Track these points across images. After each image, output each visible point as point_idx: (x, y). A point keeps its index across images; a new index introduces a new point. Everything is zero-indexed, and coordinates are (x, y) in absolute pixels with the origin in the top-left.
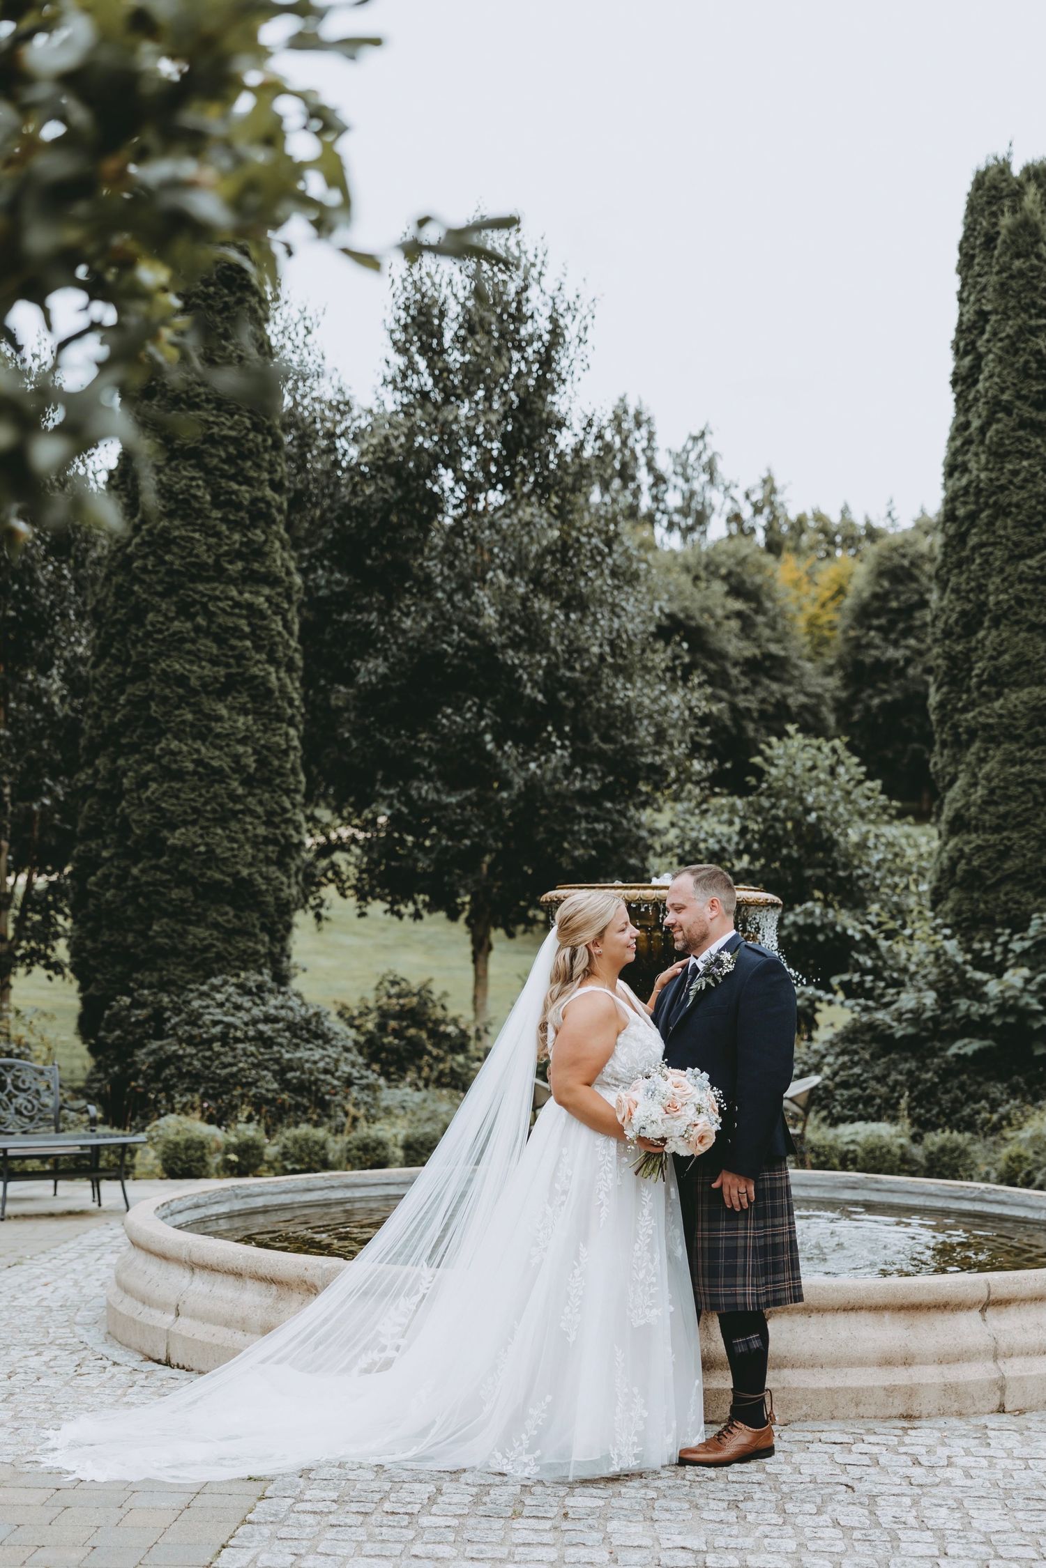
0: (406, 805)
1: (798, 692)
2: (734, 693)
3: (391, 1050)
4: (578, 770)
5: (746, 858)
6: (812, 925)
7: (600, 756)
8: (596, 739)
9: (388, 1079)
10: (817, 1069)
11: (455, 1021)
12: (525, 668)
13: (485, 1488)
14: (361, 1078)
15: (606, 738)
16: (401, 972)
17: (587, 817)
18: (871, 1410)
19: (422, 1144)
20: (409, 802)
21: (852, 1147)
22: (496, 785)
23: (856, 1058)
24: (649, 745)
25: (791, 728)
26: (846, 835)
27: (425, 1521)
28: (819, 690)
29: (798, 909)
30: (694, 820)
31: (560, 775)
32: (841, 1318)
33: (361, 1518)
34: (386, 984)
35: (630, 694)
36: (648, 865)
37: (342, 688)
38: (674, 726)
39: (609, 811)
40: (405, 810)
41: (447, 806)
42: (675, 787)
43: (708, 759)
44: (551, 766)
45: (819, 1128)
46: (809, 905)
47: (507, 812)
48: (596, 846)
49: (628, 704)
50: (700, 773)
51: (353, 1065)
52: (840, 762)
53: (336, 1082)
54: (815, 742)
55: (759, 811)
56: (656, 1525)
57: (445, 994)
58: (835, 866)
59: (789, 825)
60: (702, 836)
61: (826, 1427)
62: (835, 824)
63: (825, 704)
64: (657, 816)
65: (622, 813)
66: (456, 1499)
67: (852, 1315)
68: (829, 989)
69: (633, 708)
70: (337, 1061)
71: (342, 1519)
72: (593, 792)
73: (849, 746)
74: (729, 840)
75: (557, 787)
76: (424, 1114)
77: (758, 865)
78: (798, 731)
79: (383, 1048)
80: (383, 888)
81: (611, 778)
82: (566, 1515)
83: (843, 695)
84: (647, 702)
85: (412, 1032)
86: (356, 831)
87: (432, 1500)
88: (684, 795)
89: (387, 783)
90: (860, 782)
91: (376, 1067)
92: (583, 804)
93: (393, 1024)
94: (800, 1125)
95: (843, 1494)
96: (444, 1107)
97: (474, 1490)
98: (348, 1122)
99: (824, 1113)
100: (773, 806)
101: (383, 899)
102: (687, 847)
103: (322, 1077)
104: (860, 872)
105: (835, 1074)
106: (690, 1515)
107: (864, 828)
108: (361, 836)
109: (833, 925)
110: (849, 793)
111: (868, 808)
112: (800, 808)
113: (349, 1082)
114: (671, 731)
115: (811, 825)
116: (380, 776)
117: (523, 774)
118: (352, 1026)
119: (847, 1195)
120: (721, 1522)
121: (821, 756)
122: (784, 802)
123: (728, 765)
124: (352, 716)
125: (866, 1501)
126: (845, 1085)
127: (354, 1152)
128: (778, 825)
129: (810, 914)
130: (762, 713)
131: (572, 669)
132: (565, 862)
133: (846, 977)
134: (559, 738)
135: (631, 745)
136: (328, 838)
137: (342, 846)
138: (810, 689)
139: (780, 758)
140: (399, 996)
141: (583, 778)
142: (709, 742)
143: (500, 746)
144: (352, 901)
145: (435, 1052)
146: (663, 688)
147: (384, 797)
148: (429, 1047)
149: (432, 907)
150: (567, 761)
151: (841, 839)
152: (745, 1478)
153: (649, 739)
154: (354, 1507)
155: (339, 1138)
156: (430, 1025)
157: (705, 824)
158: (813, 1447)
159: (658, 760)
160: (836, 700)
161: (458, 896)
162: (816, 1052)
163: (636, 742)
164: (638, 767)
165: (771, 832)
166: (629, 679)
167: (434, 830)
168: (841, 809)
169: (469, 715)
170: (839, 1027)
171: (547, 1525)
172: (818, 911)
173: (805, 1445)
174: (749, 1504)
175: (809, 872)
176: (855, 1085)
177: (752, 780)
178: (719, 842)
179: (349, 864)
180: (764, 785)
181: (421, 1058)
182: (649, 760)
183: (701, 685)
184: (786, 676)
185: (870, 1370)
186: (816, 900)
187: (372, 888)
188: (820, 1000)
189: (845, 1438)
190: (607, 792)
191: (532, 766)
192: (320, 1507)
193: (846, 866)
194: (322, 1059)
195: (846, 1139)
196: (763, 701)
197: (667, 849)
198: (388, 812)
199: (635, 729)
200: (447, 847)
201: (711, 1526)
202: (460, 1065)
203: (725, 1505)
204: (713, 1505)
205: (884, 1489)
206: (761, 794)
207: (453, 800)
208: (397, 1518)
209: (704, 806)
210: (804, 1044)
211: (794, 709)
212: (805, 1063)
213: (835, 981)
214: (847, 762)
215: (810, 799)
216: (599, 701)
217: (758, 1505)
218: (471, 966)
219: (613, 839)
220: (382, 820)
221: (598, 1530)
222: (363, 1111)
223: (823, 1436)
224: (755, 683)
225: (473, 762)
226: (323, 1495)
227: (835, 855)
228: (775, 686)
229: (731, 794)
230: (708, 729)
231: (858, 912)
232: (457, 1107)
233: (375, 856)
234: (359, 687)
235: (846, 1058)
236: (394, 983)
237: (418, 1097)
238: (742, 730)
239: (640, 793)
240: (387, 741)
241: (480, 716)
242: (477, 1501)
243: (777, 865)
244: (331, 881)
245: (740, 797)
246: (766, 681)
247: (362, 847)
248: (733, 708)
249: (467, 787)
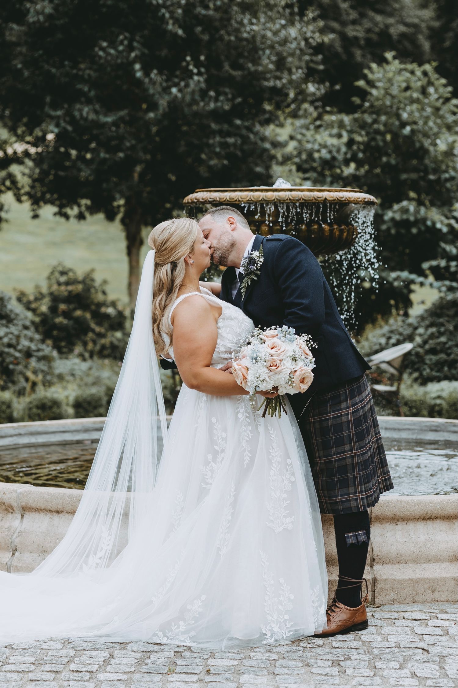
0: (70, 123)
1: (398, 22)
2: (344, 24)
3: (60, 328)
4: (212, 93)
5: (353, 165)
6: (407, 221)
7: (230, 81)
8: (227, 67)
9: (60, 352)
10: (410, 338)
11: (113, 304)
12: (166, 7)
13: (147, 654)
14: (38, 350)
15: (235, 66)
16: (68, 264)
17: (221, 133)
18: (443, 596)
19: (89, 403)
20: (73, 121)
21: (438, 401)
22: (144, 106)
23: (442, 329)
24: (270, 71)
25: (389, 55)
26: (435, 145)
27: (102, 676)
28: (416, 21)
29: (396, 207)
30: (309, 134)
31: (197, 97)
32: (421, 526)
33: (53, 675)
34: (57, 274)
35: (255, 28)
36: (272, 172)
37: (15, 26)
38: (292, 55)
39: (238, 127)
40: (69, 128)
41: (105, 124)
42: (293, 106)
43: (321, 82)
44: (189, 90)
45: (411, 386)
46: (405, 203)
47: (154, 129)
48: (228, 156)
49: (254, 37)
50: (314, 94)
51: (31, 340)
52: (430, 83)
53: (17, 354)
54: (410, 67)
55: (363, 125)
56: (277, 678)
57: (105, 282)
58: (426, 171)
59: (388, 137)
60: (316, 147)
61: (409, 609)
62: (426, 135)
63: (421, 32)
64: (278, 130)
65: (249, 129)
66: (125, 661)
67: (430, 523)
68: (421, 273)
69: (258, 39)
70: (18, 337)
71: (39, 676)
72: (225, 112)
73: (437, 70)
74: (338, 151)
75: (195, 108)
76: (90, 380)
77: (362, 171)
78: (395, 58)
79: (55, 326)
80: (52, 194)
81: (239, 100)
82: (208, 671)
83: (436, 24)
84: (269, 34)
85: (78, 313)
86: (28, 147)
87: (106, 662)
88: (301, 113)
89: (55, 106)
90: (447, 100)
91: (49, 342)
92: (217, 122)
93: (63, 307)
94: (396, 384)
95: (420, 655)
96: (106, 374)
97: (139, 655)
98: (28, 386)
99: (416, 375)
100: (375, 121)
101: (52, 203)
102: (304, 157)
103: (7, 350)
104: (447, 175)
105: (425, 342)
106: (303, 670)
107: (451, 139)
108: (32, 150)
109: (424, 220)
110: (438, 109)
111: (454, 121)
112: (397, 123)
113: (28, 354)
114: (290, 59)
115: (406, 137)
116: (48, 99)
117: (167, 98)
118: (29, 309)
119: (431, 436)
120: (326, 675)
121: (414, 79)
122: (383, 118)
123: (338, 87)
124: (24, 50)
125: (438, 660)
126: (433, 351)
127: (35, 410)
128: (379, 137)
129: (405, 211)
130: (368, 41)
131: (207, 7)
132: (203, 171)
133: (434, 263)
134: (195, 66)
135: (256, 71)
136: (5, 152)
137: (16, 159)
138: (409, 20)
139: (379, 80)
140: (67, 283)
141: (216, 100)
142: (321, 67)
143: (147, 74)
144: (27, 205)
145: (97, 329)
146: (283, 22)
147: (52, 118)
148: (93, 325)
149: (93, 210)
150: (203, 85)
151: (431, 148)
152: (346, 645)
153: (271, 66)
154: (48, 667)
155: (22, 399)
156: (93, 307)
157: (318, 137)
158: (398, 623)
159: (279, 84)
160: (430, 28)
161: (114, 199)
162: (410, 325)
163: (260, 68)
164: (263, 90)
165: (373, 143)
166: (255, 15)
167: (93, 145)
168: (431, 124)
169: (121, 48)
170: (428, 305)
171: (195, 678)
172: (412, 208)
173: (392, 621)
174: (348, 663)
175: (404, 176)
176: (441, 351)
177: (357, 100)
178: (330, 152)
179: (24, 174)
180: (367, 104)
181: (86, 334)
182: (271, 83)
183: (314, 19)
184: (388, 9)
185: (443, 565)
186: (410, 199)
187: (43, 194)
188: (413, 282)
189: (423, 616)
190: (236, 111)
191: (174, 90)
192: (22, 667)
193: (436, 171)
194: (6, 334)
195: (434, 395)
196: (369, 31)
197: (287, 159)
198: (56, 130)
199: (260, 58)
200: (105, 160)
201: (319, 678)
202: (119, 340)
203: (330, 663)
204: (320, 663)
205: (451, 651)
206: (364, 112)
207: (109, 119)
208: (80, 674)
209: (318, 123)
210: (400, 319)
211: (395, 37)
212: (401, 334)
213: (425, 265)
214: (436, 83)
215: (405, 116)
216: (229, 34)
217: (355, 663)
218: (125, 259)
219: (242, 150)
220: (50, 137)
221: (233, 681)
222: (40, 377)
223: (406, 615)
224: (362, 15)
225: (125, 87)
226: (24, 659)
227: (427, 161)
228: (379, 18)
229: (340, 112)
230: (320, 57)
231: (446, 209)
232: (117, 374)
233: (45, 166)
234: (29, 25)
235: (434, 330)
236: (63, 273)
237: (84, 366)
238: (351, 56)
239: (264, 111)
240: (54, 70)
241: (131, 48)
242: (141, 662)
243: (378, 170)
244: (9, 189)
245: (348, 113)
246: (371, 14)
247: (34, 160)
248: (343, 37)
249: (122, 109)
